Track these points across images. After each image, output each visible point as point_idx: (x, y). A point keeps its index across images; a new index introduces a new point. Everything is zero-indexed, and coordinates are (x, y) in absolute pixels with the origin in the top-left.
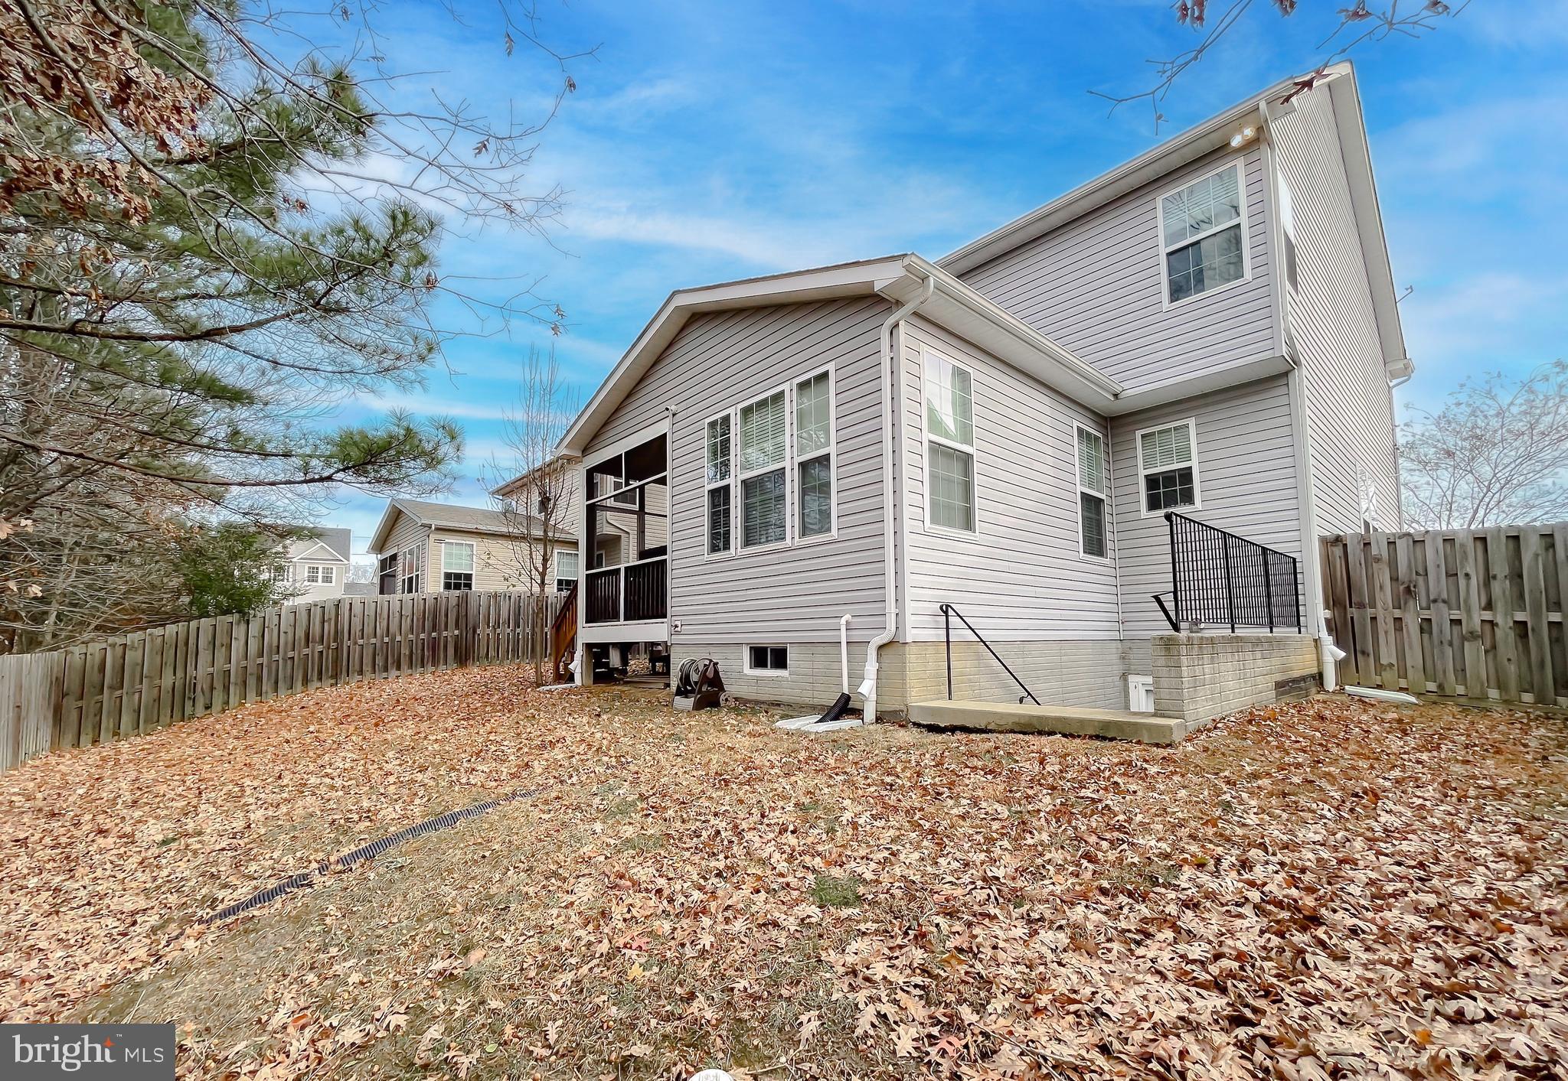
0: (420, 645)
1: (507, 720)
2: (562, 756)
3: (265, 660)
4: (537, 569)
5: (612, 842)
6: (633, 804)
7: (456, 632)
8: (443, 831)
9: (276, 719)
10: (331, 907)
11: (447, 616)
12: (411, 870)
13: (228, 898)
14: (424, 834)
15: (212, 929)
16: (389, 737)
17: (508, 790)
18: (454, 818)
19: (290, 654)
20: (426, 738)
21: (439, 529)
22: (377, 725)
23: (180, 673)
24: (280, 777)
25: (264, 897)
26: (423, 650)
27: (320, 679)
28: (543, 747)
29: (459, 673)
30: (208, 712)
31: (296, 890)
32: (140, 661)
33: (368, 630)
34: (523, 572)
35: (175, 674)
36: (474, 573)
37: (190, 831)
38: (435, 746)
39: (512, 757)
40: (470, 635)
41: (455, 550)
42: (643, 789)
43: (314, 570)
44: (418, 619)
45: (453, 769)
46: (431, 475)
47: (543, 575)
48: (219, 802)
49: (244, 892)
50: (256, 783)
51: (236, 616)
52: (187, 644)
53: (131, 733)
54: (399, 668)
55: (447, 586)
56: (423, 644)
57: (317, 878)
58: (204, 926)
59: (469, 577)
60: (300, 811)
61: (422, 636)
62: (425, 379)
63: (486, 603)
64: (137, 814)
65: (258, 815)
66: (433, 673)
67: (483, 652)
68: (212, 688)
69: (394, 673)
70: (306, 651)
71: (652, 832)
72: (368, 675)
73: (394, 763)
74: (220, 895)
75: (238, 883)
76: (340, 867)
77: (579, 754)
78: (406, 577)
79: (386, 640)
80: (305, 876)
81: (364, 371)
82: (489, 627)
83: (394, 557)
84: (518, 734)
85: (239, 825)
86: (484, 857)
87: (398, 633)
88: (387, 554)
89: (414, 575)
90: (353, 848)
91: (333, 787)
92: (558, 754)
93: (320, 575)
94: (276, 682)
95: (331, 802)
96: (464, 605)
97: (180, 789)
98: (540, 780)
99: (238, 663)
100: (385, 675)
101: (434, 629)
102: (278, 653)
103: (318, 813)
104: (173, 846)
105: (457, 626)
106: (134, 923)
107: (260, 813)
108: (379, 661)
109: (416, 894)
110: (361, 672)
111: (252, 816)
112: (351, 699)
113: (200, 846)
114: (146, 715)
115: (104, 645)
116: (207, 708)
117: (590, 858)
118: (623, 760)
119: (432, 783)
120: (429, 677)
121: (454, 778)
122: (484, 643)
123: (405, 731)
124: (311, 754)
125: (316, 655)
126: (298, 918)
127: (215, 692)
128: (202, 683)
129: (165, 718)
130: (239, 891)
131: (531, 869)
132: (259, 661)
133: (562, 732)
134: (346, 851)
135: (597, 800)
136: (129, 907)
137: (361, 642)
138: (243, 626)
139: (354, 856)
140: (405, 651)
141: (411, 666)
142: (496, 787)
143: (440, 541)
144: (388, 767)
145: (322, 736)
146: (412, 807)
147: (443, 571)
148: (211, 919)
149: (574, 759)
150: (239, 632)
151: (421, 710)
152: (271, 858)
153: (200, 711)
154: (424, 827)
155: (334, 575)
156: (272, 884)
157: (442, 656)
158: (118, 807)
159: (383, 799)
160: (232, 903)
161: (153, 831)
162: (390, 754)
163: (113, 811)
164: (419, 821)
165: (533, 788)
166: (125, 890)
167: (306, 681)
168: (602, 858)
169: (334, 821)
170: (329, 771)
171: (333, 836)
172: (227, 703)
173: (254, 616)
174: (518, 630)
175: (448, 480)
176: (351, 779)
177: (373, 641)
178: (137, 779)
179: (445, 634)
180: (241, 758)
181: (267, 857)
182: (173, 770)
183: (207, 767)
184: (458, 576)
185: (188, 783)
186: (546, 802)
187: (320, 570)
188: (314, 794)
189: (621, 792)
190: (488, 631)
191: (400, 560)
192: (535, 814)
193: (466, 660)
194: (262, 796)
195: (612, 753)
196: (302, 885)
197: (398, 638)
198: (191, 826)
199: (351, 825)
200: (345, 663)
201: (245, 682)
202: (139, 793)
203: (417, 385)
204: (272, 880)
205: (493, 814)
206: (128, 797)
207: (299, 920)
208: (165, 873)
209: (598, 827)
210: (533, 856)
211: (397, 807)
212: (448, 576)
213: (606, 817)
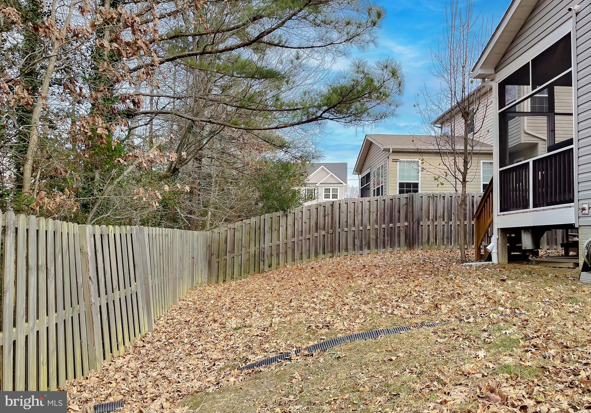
0: (382, 232)
1: (431, 280)
2: (465, 303)
3: (295, 240)
4: (459, 170)
5: (491, 365)
6: (517, 341)
7: (406, 224)
8: (370, 341)
9: (297, 272)
10: (296, 373)
11: (399, 212)
12: (345, 360)
13: (253, 359)
14: (357, 341)
15: (243, 374)
16: (353, 285)
17: (419, 321)
18: (378, 333)
19: (308, 236)
20: (374, 286)
21: (395, 152)
22: (348, 278)
23: (257, 246)
24: (291, 302)
25: (268, 362)
26: (384, 236)
27: (324, 253)
28: (452, 296)
29: (408, 253)
30: (270, 269)
31: (283, 361)
32: (241, 239)
33: (350, 221)
34: (449, 173)
35: (255, 246)
36: (419, 182)
37: (247, 325)
38: (378, 291)
39: (427, 301)
40: (415, 226)
41: (406, 166)
42: (528, 332)
43: (327, 190)
44: (380, 214)
45: (385, 305)
46: (383, 108)
47: (464, 175)
48: (262, 312)
49: (260, 357)
50: (279, 304)
51: (282, 212)
52: (260, 228)
53: (238, 278)
54: (369, 248)
55: (401, 192)
56: (384, 231)
57: (293, 356)
58: (239, 371)
59: (416, 185)
60: (296, 321)
61: (383, 226)
62: (376, 38)
63: (427, 202)
64: (229, 314)
65: (277, 320)
66: (391, 253)
67: (425, 239)
68: (271, 255)
69: (366, 251)
70: (316, 234)
71: (530, 364)
72: (351, 252)
73: (351, 298)
74: (250, 357)
75: (258, 352)
76: (306, 352)
77: (479, 303)
78: (376, 188)
79: (361, 228)
80: (288, 354)
81: (339, 41)
82: (429, 220)
83: (368, 175)
84: (437, 288)
85: (267, 324)
86: (391, 360)
87: (368, 224)
88: (365, 174)
89: (380, 186)
90: (316, 342)
91: (314, 309)
92: (463, 303)
93: (331, 194)
94: (301, 254)
95: (312, 317)
96: (411, 204)
97: (248, 303)
98: (445, 318)
99: (283, 240)
100: (361, 252)
101: (391, 221)
102: (302, 236)
103: (304, 322)
104: (239, 331)
105: (406, 219)
106: (214, 365)
107: (278, 319)
108: (357, 242)
109: (342, 375)
110: (347, 250)
111: (274, 320)
112: (339, 264)
113: (248, 332)
114: (244, 269)
115: (226, 229)
116: (270, 267)
117: (469, 373)
118: (517, 311)
119: (369, 311)
120: (388, 255)
121: (384, 310)
122: (425, 232)
123: (362, 283)
124: (309, 291)
125: (322, 237)
126: (279, 376)
127: (273, 257)
128: (267, 252)
129: (252, 272)
130: (258, 357)
131: (421, 373)
132: (293, 240)
133: (471, 288)
134: (311, 343)
135: (485, 334)
136: (214, 357)
137: (346, 229)
138: (285, 218)
139: (315, 347)
140: (373, 236)
141: (377, 247)
142: (411, 318)
143: (395, 161)
144: (347, 301)
145: (317, 283)
146: (354, 324)
147: (399, 181)
148: (244, 368)
149: (474, 307)
150: (283, 221)
151: (377, 272)
152: (276, 342)
153: (266, 268)
154: (357, 336)
155: (338, 194)
156: (272, 355)
157: (397, 240)
158: (224, 310)
159: (339, 318)
160: (254, 362)
161: (233, 323)
162: (350, 294)
163: (221, 312)
164: (356, 332)
165: (438, 322)
166: (215, 349)
167: (317, 254)
168: (479, 376)
169: (310, 326)
170: (315, 300)
171: (307, 334)
172: (279, 264)
173: (290, 212)
174: (451, 223)
175: (392, 107)
176: (325, 305)
177: (353, 229)
178: (233, 298)
179: (398, 225)
180: (277, 291)
181: (274, 341)
182: (248, 295)
183: (261, 294)
184: (408, 185)
185: (252, 301)
186: (444, 331)
187: (331, 191)
188: (305, 312)
189: (508, 332)
190: (429, 223)
191: (372, 177)
192: (434, 337)
193: (413, 244)
194: (280, 310)
195: (508, 305)
196: (286, 359)
197: (368, 227)
198: (248, 322)
199: (318, 330)
200: (337, 243)
201: (286, 252)
202: (232, 304)
203: (371, 44)
204: (273, 354)
205: (404, 334)
206: (228, 306)
207: (279, 377)
208: (231, 343)
209: (481, 354)
210: (425, 365)
211: (345, 323)
212: (401, 185)
213: (491, 348)
